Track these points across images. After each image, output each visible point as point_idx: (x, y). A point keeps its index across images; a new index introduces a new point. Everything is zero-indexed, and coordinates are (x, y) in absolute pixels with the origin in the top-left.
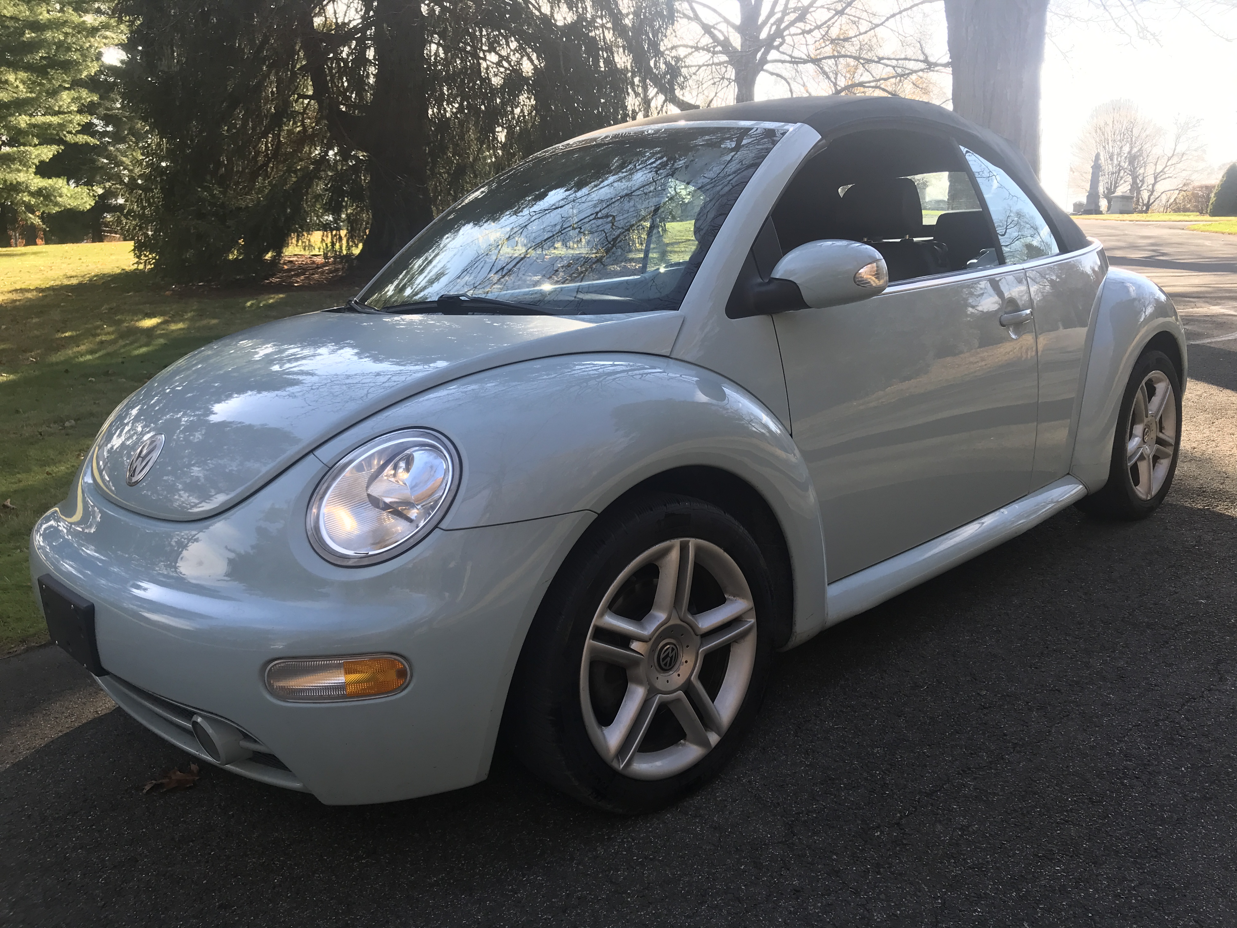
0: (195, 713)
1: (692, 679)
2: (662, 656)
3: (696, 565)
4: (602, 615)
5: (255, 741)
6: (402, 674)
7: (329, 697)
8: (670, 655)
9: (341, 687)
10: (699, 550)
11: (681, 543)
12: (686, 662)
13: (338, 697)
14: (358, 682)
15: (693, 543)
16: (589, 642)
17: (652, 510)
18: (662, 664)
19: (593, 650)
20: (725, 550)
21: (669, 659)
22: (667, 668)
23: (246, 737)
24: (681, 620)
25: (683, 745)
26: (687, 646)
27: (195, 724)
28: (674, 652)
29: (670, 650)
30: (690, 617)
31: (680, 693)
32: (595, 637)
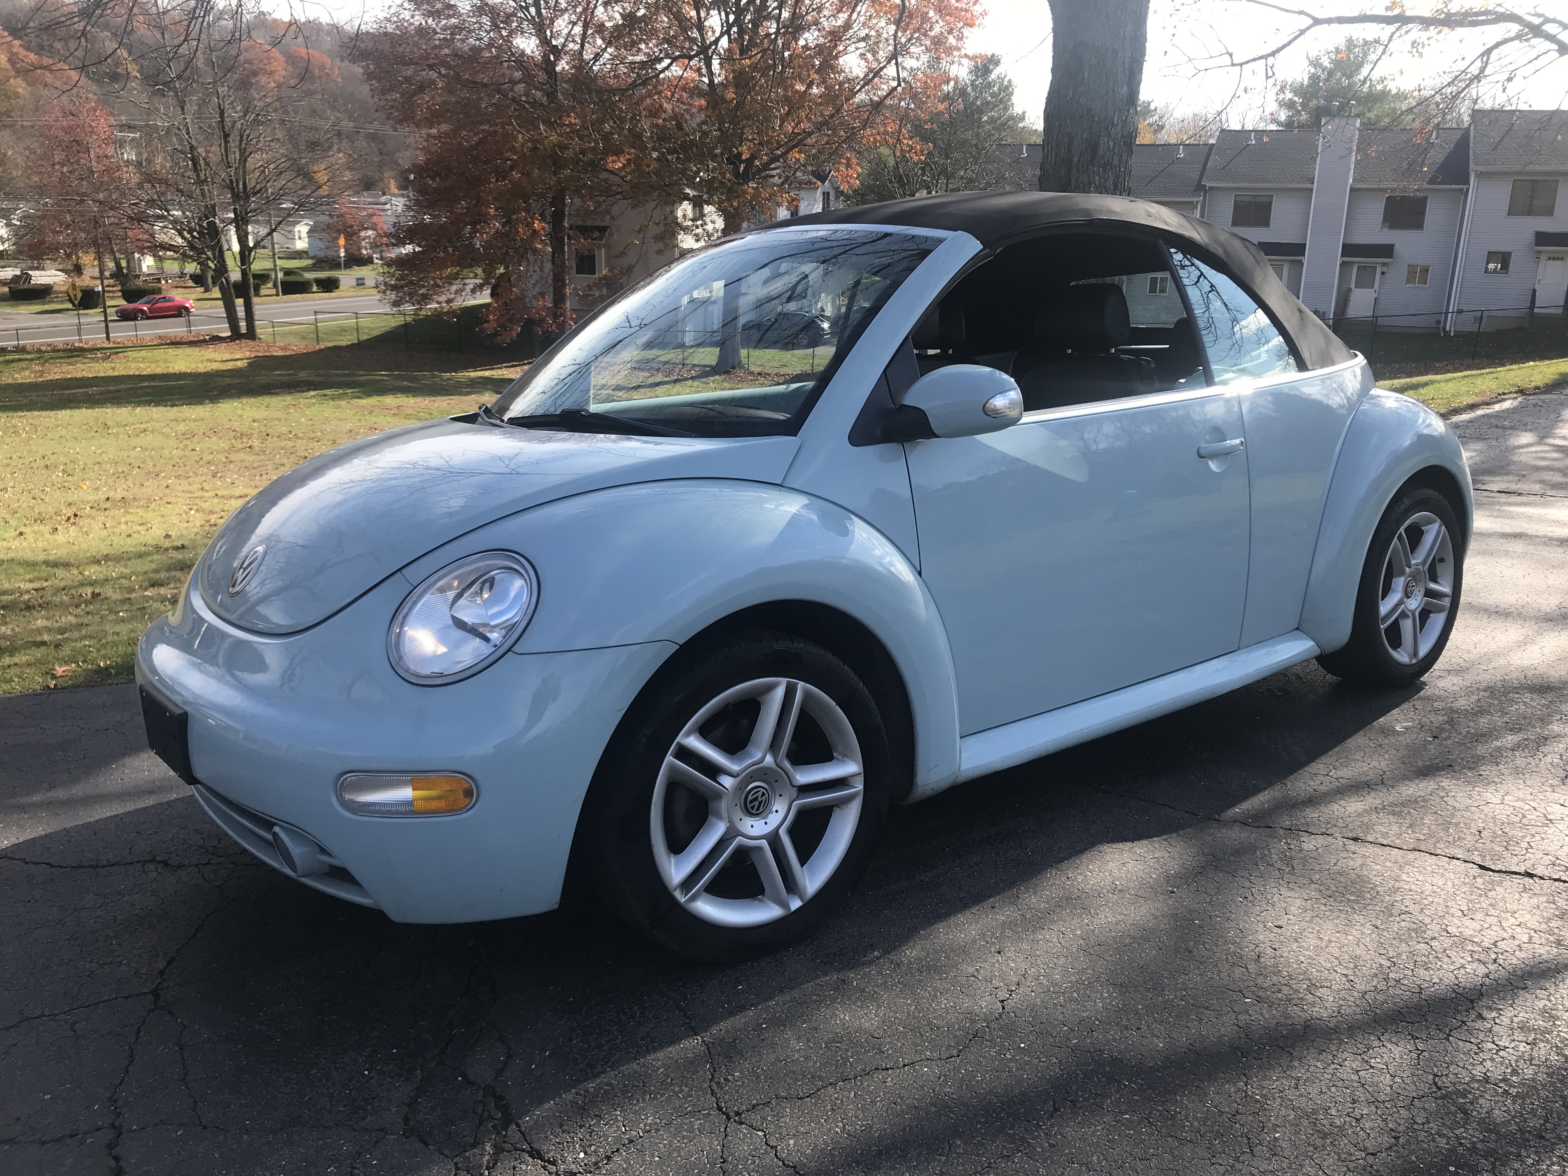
0: (275, 824)
1: (780, 831)
2: (750, 798)
3: (802, 712)
4: (688, 734)
5: (330, 855)
6: (468, 793)
7: (397, 812)
8: (759, 799)
9: (409, 803)
10: (808, 697)
11: (788, 682)
12: (777, 811)
13: (406, 813)
14: (425, 799)
15: (801, 686)
16: (669, 758)
17: (761, 641)
18: (749, 806)
19: (672, 769)
20: (837, 704)
21: (757, 803)
22: (754, 812)
23: (323, 850)
24: (777, 765)
25: (760, 901)
26: (781, 796)
27: (275, 835)
28: (764, 798)
29: (760, 794)
30: (787, 765)
31: (764, 843)
32: (677, 756)
